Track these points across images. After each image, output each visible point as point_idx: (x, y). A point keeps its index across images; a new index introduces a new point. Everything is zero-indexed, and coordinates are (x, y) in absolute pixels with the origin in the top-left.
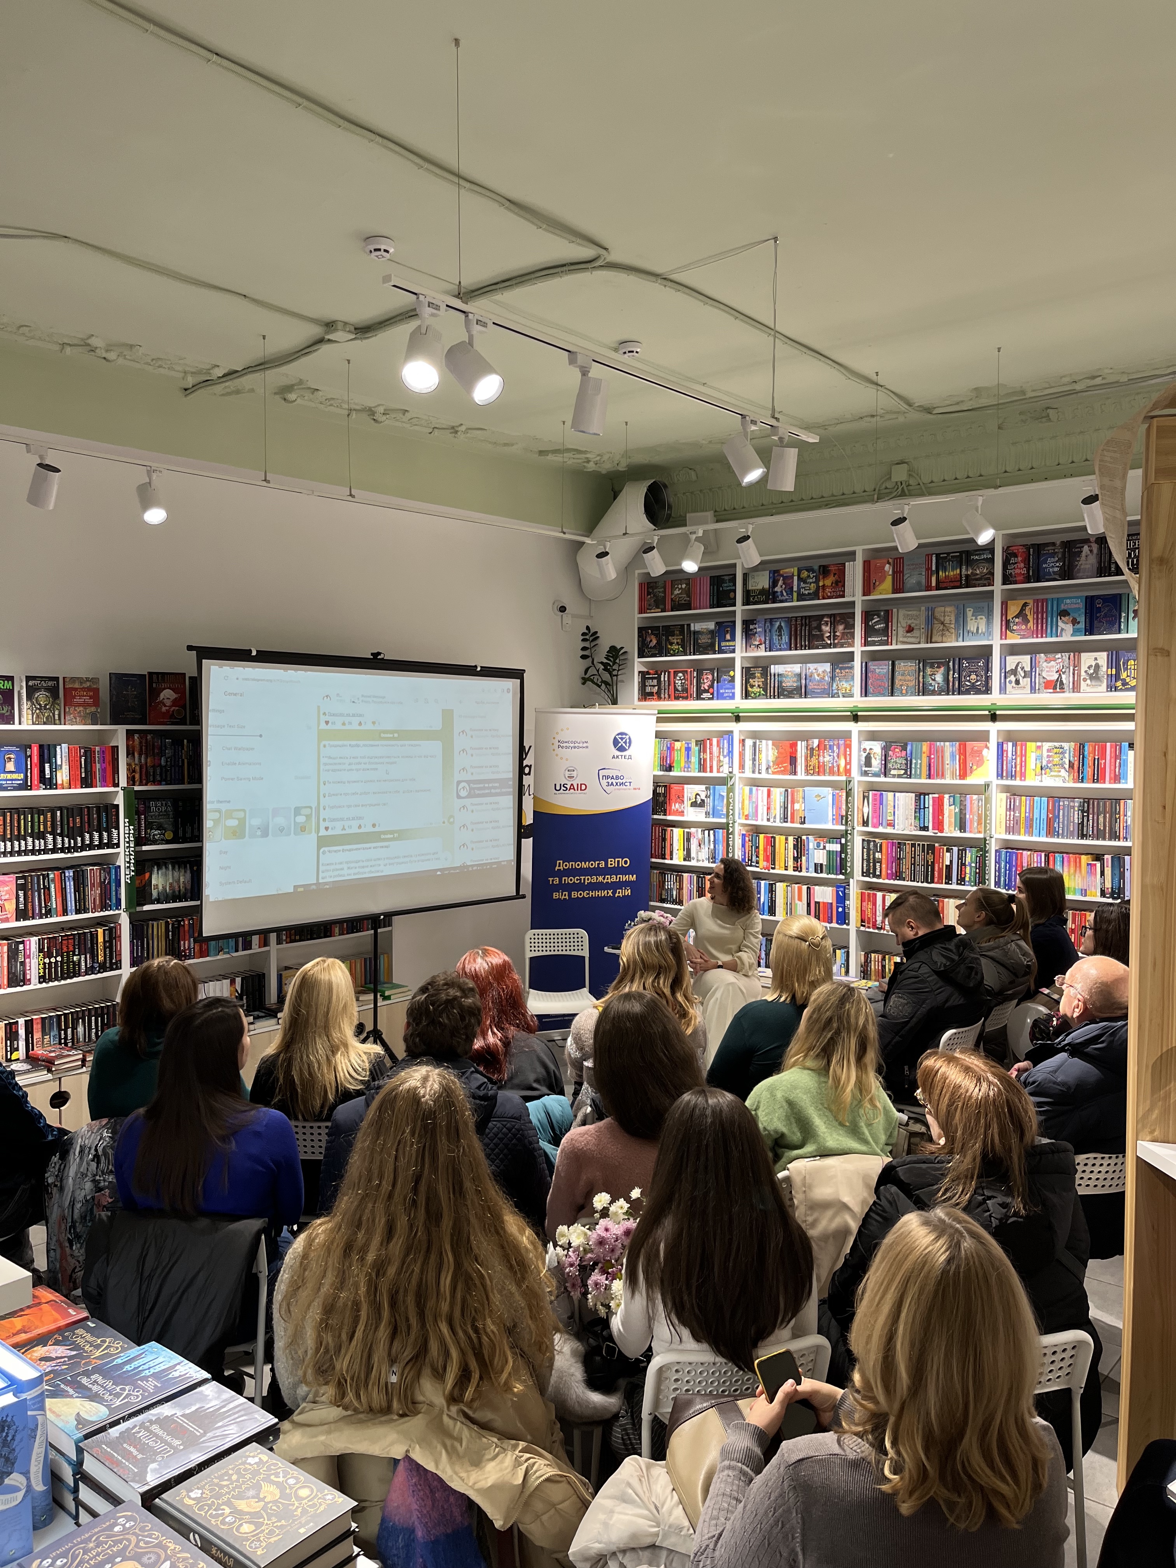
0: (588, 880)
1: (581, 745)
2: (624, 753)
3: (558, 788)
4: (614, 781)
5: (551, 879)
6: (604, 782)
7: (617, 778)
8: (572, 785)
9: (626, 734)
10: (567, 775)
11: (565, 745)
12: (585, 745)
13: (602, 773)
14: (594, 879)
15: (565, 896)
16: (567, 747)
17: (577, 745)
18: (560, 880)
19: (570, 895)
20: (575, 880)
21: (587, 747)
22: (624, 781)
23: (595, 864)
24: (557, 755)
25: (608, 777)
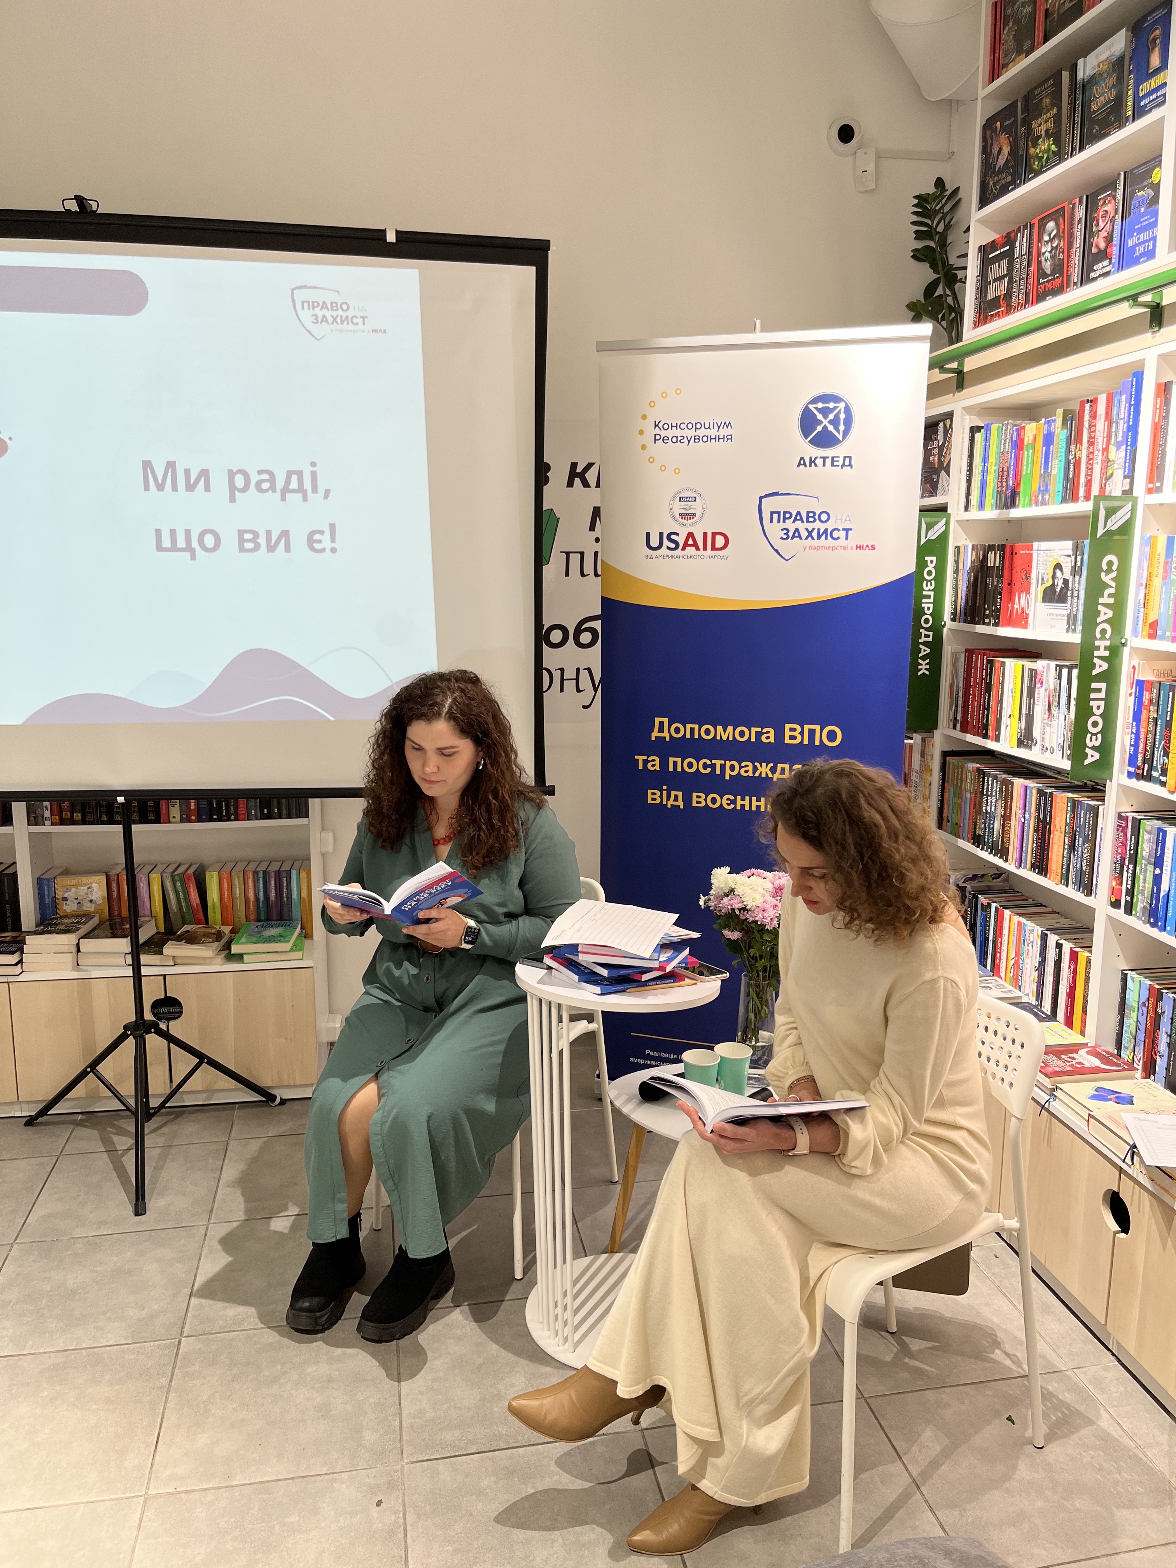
0: (731, 769)
1: (713, 433)
2: (829, 452)
3: (655, 543)
4: (802, 527)
5: (641, 758)
6: (775, 530)
7: (811, 516)
8: (691, 535)
9: (837, 399)
10: (679, 507)
11: (670, 433)
12: (724, 432)
13: (769, 505)
14: (747, 769)
15: (675, 799)
16: (677, 440)
17: (701, 432)
18: (664, 764)
19: (687, 799)
20: (699, 766)
21: (730, 438)
22: (830, 526)
23: (750, 734)
24: (651, 460)
25: (784, 516)
